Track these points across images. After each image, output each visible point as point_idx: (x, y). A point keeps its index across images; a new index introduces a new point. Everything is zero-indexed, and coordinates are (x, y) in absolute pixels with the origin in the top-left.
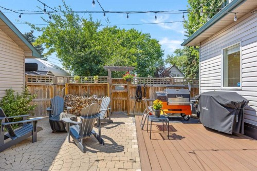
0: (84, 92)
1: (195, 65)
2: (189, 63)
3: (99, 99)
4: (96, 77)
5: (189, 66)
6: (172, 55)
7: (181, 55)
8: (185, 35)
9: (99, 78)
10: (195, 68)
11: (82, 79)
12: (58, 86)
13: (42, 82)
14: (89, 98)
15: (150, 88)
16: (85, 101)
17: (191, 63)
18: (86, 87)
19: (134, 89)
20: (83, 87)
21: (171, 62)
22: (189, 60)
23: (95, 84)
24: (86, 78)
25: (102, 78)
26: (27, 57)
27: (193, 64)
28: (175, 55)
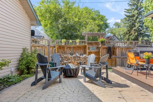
0: (68, 51)
1: (133, 34)
2: (128, 32)
3: (81, 56)
4: (78, 41)
5: (128, 35)
6: (113, 27)
7: (119, 27)
8: (125, 12)
9: (80, 41)
10: (133, 36)
11: (67, 42)
12: (51, 47)
13: (35, 43)
14: (74, 56)
15: (117, 48)
16: (71, 58)
17: (130, 32)
18: (70, 48)
19: (105, 49)
20: (68, 48)
21: (112, 33)
22: (128, 30)
23: (77, 46)
24: (71, 41)
25: (82, 41)
26: (32, 25)
27: (131, 33)
28: (114, 27)
